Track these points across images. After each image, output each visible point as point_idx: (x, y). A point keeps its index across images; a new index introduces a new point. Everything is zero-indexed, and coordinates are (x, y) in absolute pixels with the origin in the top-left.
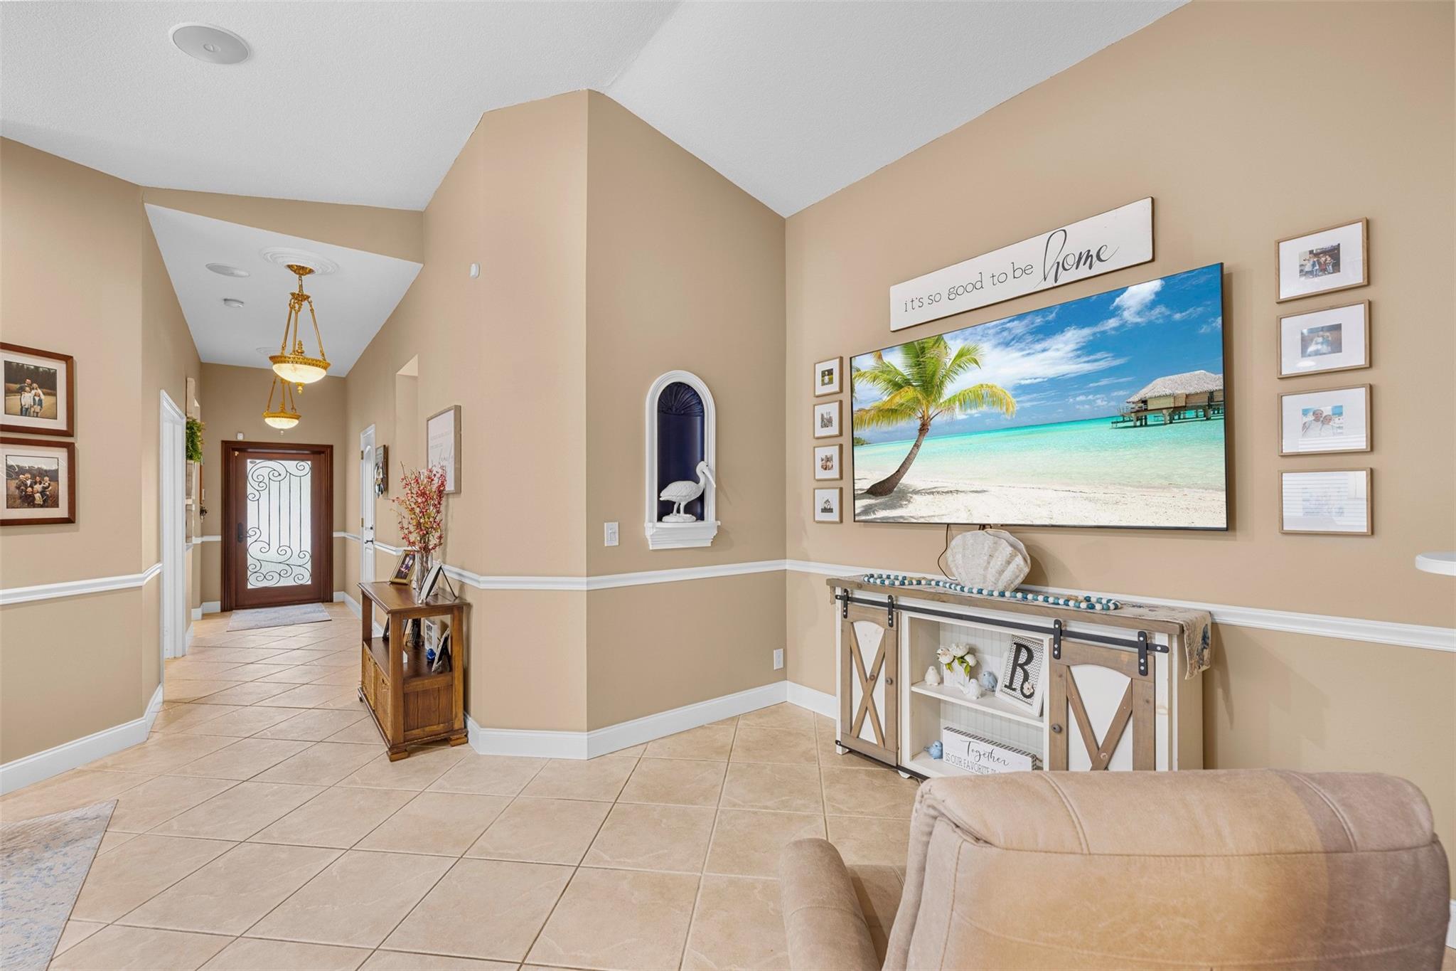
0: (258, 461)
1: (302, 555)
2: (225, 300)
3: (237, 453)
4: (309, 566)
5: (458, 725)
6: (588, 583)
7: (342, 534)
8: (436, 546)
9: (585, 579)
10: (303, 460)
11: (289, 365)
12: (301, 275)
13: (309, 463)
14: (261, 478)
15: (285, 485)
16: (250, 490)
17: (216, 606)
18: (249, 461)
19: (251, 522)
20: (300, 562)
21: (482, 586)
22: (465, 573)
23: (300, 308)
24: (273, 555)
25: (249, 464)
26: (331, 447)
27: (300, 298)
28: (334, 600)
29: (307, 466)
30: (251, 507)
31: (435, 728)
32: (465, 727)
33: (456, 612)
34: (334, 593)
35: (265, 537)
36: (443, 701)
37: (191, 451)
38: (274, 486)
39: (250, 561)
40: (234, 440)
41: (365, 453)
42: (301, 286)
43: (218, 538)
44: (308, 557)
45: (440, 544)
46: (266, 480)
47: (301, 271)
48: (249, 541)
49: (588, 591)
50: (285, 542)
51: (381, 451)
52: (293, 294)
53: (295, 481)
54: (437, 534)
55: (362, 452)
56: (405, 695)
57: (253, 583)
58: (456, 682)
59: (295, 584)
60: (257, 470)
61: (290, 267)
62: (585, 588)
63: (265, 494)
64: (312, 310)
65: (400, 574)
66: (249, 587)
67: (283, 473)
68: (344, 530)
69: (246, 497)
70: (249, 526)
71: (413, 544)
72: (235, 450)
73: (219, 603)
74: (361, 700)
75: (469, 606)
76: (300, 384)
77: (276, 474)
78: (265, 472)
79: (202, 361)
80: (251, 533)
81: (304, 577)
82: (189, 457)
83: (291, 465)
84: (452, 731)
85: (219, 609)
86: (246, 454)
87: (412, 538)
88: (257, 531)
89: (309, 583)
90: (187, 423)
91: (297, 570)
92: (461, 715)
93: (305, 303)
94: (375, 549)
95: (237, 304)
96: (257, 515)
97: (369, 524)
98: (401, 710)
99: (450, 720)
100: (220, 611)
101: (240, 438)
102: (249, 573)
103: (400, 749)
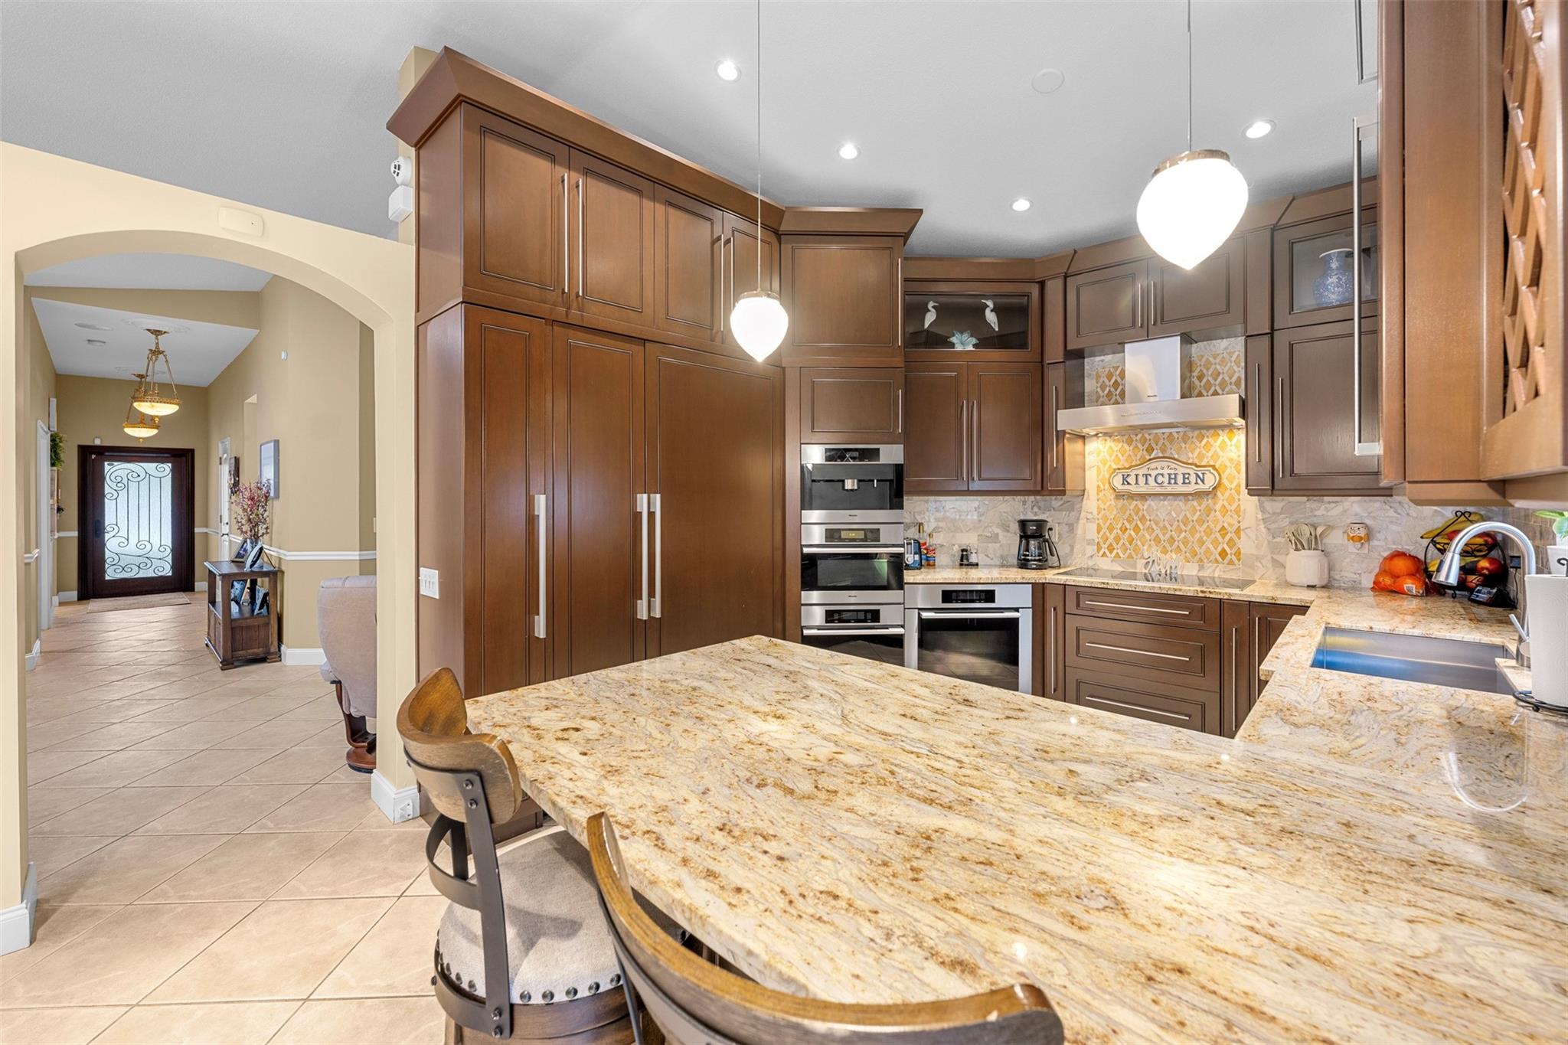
0: (116, 464)
1: (162, 549)
2: (89, 341)
3: (93, 456)
4: (169, 559)
5: (274, 648)
6: (360, 555)
7: (205, 530)
8: (263, 534)
9: (358, 553)
10: (163, 463)
11: (148, 404)
12: (157, 336)
13: (170, 465)
14: (119, 479)
15: (144, 485)
16: (107, 490)
17: (74, 595)
18: (106, 463)
19: (109, 518)
20: (161, 555)
21: (288, 558)
22: (281, 551)
23: (156, 360)
24: (131, 548)
25: (107, 466)
26: (192, 451)
27: (156, 352)
28: (196, 590)
29: (167, 467)
30: (109, 506)
31: (256, 650)
32: (279, 650)
33: (271, 576)
34: (196, 583)
35: (123, 533)
36: (262, 633)
37: (55, 459)
38: (133, 486)
39: (108, 554)
40: (92, 444)
41: (223, 460)
42: (157, 344)
43: (75, 534)
44: (169, 550)
45: (267, 533)
46: (125, 481)
47: (157, 333)
48: (107, 536)
49: (360, 560)
50: (144, 536)
51: (233, 461)
52: (151, 350)
53: (155, 482)
54: (265, 526)
55: (221, 458)
56: (232, 628)
57: (111, 574)
58: (272, 622)
59: (155, 575)
60: (114, 472)
61: (149, 330)
62: (358, 558)
63: (123, 494)
64: (167, 361)
65: (239, 555)
66: (107, 578)
67: (143, 475)
68: (207, 526)
69: (103, 496)
70: (107, 523)
71: (246, 533)
72: (91, 453)
73: (76, 592)
74: (207, 645)
75: (283, 572)
76: (157, 416)
77: (135, 475)
78: (123, 473)
79: (58, 372)
80: (108, 529)
81: (166, 570)
82: (53, 465)
83: (151, 467)
84: (269, 653)
85: (75, 598)
86: (103, 457)
87: (245, 528)
88: (115, 527)
89: (170, 574)
90: (51, 436)
91: (156, 563)
92: (276, 643)
93: (161, 356)
94: (230, 541)
95: (98, 344)
96: (115, 512)
97: (226, 519)
98: (230, 638)
99: (267, 646)
100: (76, 599)
101: (98, 442)
102: (107, 566)
103: (228, 664)
